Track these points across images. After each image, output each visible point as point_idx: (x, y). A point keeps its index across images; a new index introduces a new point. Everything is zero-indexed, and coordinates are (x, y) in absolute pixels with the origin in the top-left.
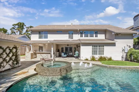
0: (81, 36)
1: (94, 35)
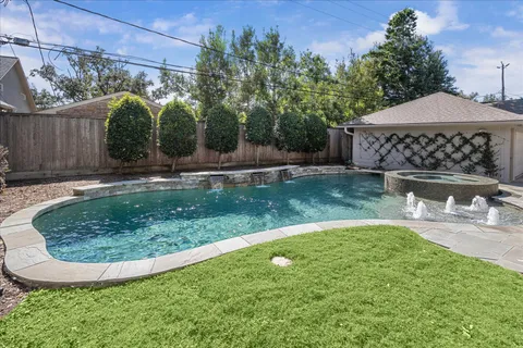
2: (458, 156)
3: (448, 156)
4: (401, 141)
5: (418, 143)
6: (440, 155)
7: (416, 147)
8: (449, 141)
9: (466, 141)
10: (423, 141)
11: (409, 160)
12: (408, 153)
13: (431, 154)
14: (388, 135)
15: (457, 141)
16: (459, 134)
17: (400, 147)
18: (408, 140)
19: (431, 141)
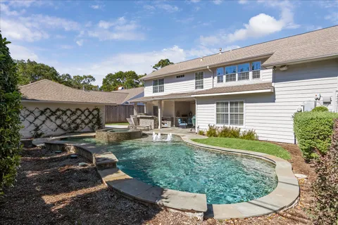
0: (220, 81)
1: (251, 74)
2: (87, 121)
3: (83, 121)
4: (53, 113)
5: (66, 115)
6: (78, 121)
7: (65, 117)
8: (83, 113)
9: (90, 113)
10: (69, 113)
11: (59, 126)
12: (59, 122)
13: (74, 122)
14: (42, 109)
15: (87, 113)
16: (87, 109)
17: (53, 118)
18: (58, 113)
19: (73, 113)
